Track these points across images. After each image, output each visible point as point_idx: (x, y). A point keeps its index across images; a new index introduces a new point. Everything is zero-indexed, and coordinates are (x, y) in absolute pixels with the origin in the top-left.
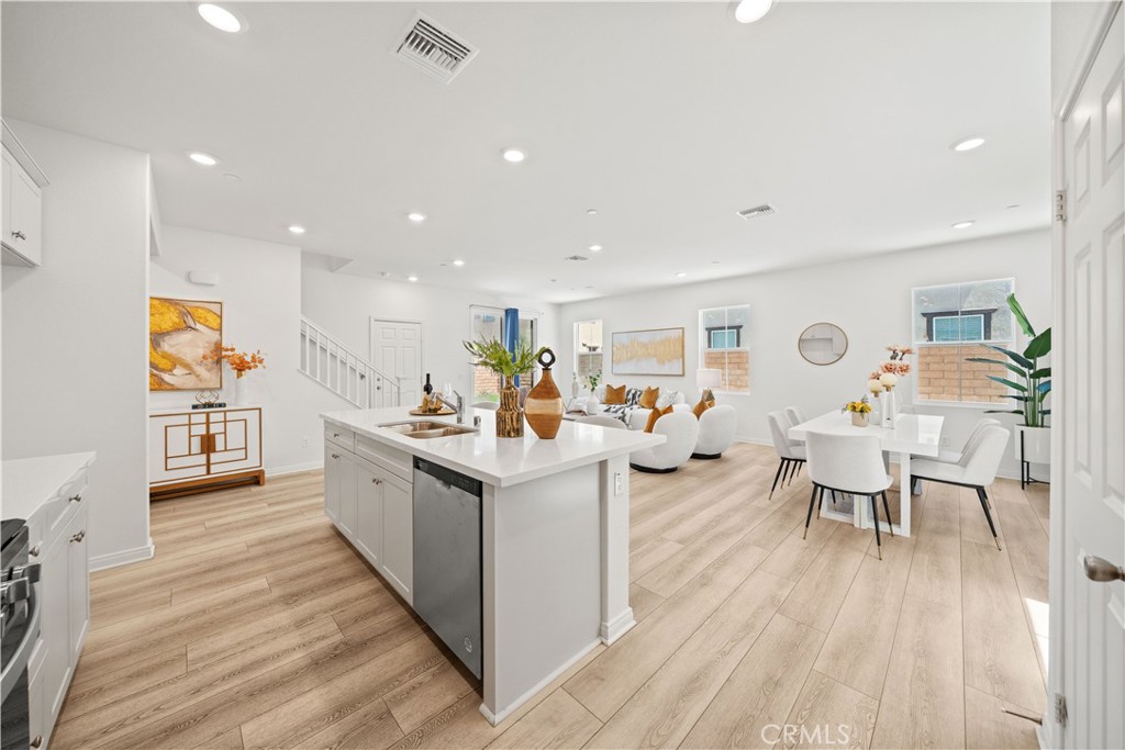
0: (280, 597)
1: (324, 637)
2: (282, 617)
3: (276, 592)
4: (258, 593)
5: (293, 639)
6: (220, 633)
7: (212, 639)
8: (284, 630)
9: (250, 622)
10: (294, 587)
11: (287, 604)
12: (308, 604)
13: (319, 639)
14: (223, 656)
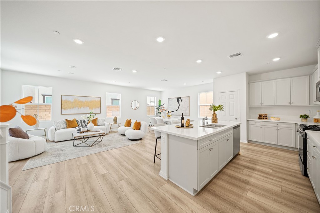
0: (248, 185)
1: (248, 171)
2: (252, 180)
3: (248, 187)
4: (253, 192)
5: (254, 175)
6: (271, 189)
7: (274, 189)
8: (254, 177)
9: (261, 185)
10: (242, 185)
11: (248, 182)
12: (244, 178)
13: (249, 172)
14: (272, 183)
